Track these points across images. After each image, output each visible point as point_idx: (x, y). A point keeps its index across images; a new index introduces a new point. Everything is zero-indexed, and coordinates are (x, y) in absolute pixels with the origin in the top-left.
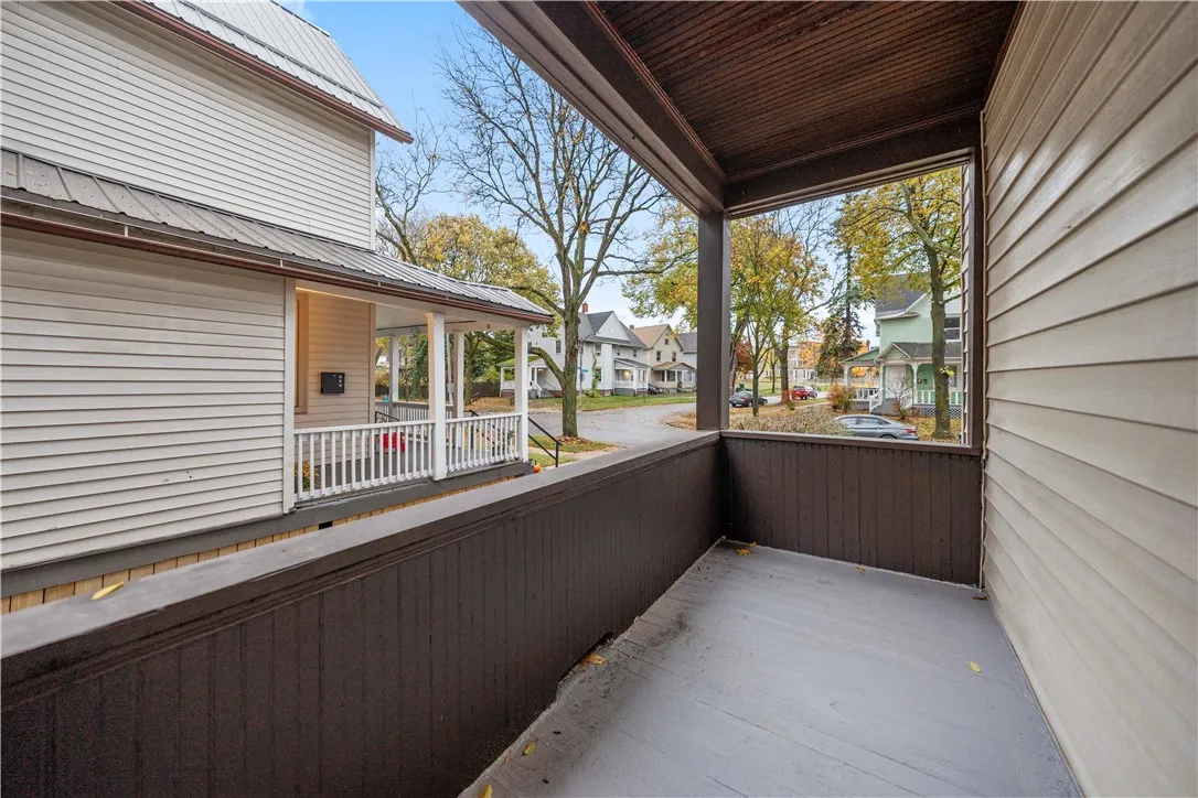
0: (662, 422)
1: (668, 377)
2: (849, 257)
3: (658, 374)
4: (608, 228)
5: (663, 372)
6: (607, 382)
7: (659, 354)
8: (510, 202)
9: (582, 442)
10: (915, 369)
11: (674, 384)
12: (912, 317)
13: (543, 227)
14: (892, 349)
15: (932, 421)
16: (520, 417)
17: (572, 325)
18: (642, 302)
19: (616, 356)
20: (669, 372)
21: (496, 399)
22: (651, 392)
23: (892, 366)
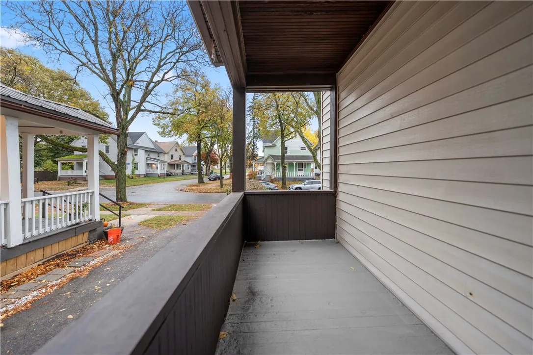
0: (176, 190)
1: (177, 167)
2: (254, 121)
3: (172, 166)
4: (148, 86)
5: (174, 165)
6: (142, 170)
7: (172, 156)
8: (70, 53)
9: (130, 204)
10: (275, 164)
11: (180, 171)
12: (274, 146)
13: (99, 76)
14: (268, 157)
15: (281, 182)
16: (93, 193)
17: (122, 137)
18: (164, 129)
19: (147, 156)
20: (177, 165)
21: (54, 182)
22: (168, 175)
23: (268, 163)
